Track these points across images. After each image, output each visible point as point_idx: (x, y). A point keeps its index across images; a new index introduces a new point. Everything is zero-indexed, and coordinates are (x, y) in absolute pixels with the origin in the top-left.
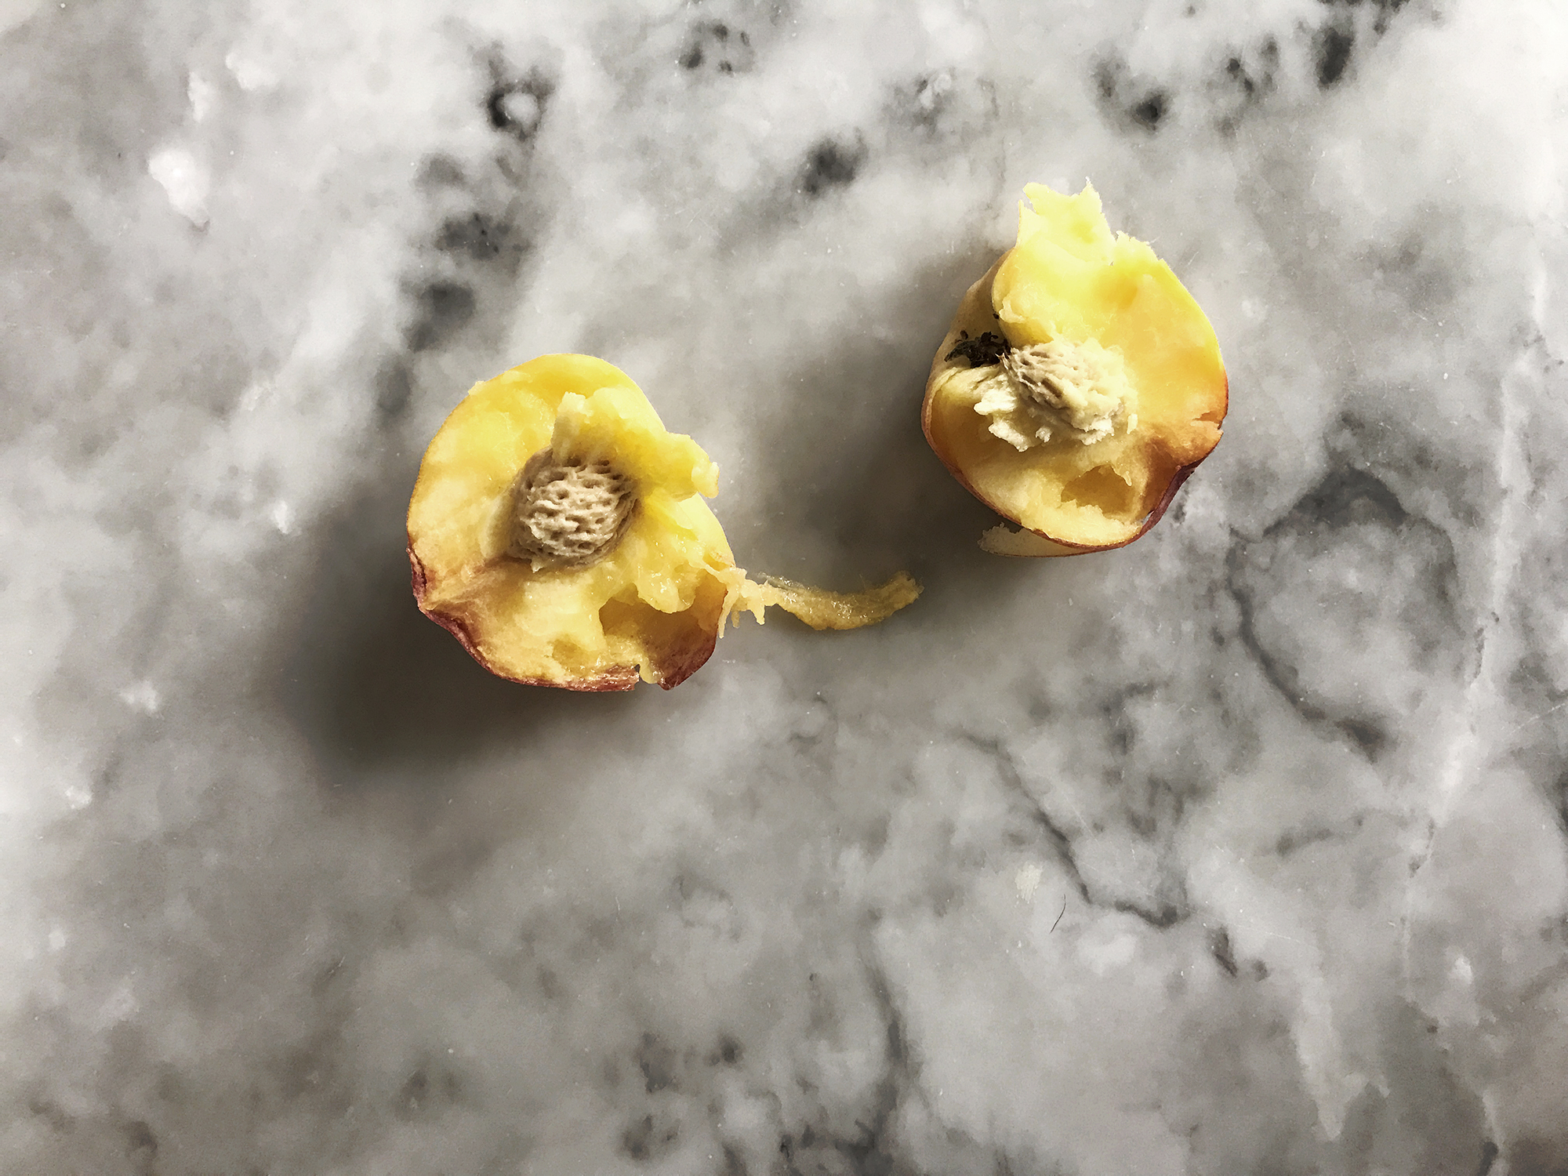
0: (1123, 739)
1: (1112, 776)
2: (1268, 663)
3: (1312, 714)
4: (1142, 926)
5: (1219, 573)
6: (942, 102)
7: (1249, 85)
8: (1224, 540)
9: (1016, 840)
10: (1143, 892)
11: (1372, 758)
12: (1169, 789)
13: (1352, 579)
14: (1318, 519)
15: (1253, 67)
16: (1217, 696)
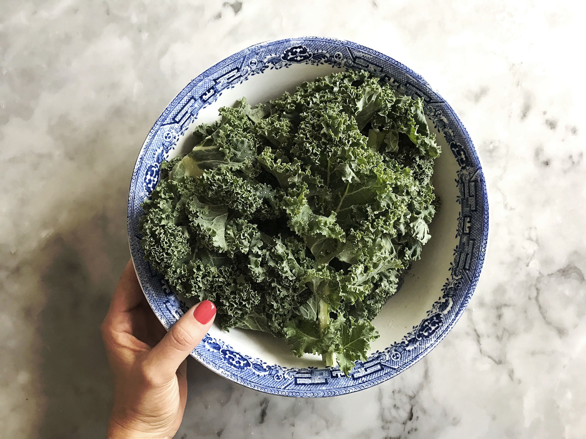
0: (500, 317)
1: (495, 325)
2: (540, 307)
3: (549, 323)
4: (493, 362)
5: (534, 282)
6: (495, 149)
7: (573, 163)
8: (537, 274)
9: (467, 334)
10: (495, 355)
11: (561, 338)
12: (508, 331)
13: (567, 292)
14: (563, 275)
15: (575, 159)
16: (525, 312)
